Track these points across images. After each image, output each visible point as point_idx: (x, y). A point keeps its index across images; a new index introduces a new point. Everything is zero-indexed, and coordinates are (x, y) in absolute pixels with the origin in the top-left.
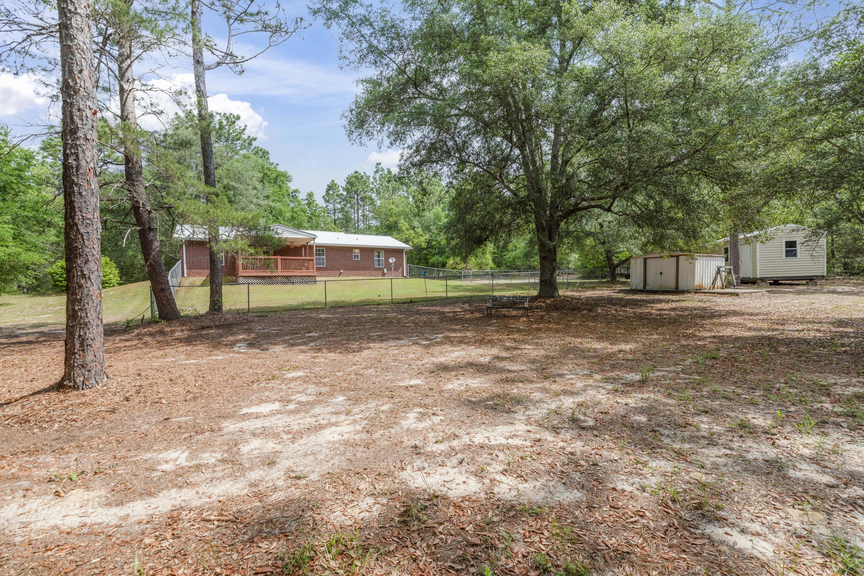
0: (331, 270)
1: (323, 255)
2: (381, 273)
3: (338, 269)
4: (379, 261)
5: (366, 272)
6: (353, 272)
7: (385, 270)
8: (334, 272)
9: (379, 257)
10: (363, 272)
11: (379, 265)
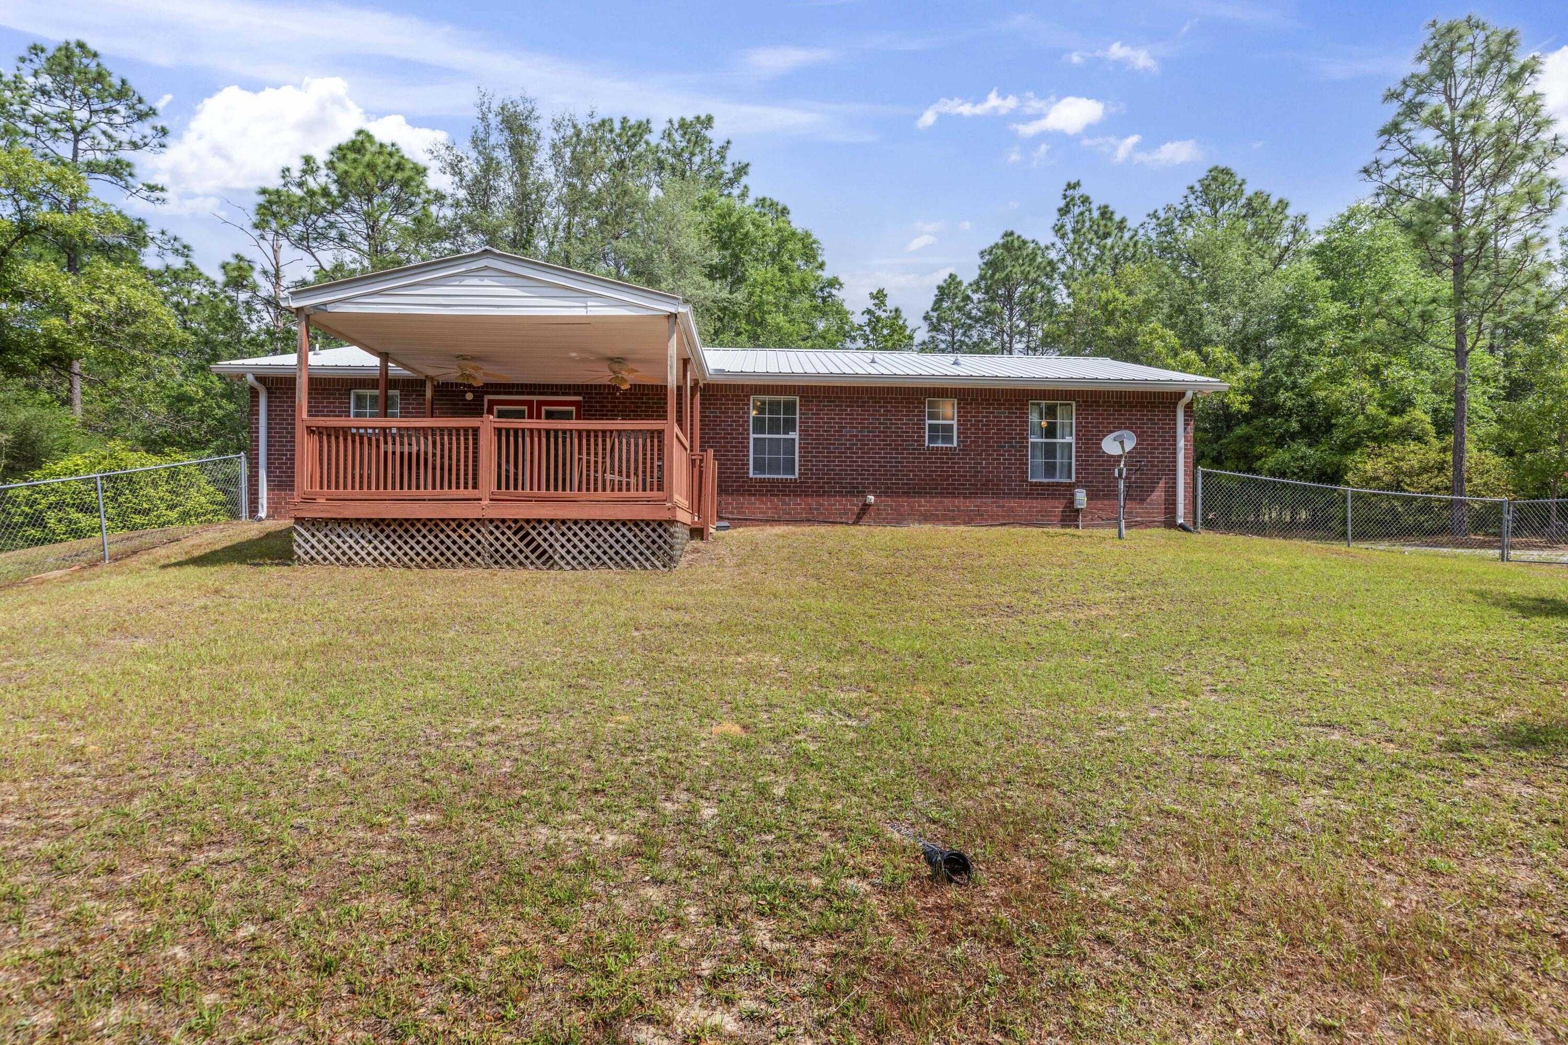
0: (821, 492)
1: (789, 425)
2: (1058, 507)
3: (857, 491)
4: (1050, 451)
5: (988, 504)
6: (923, 504)
7: (1081, 496)
8: (836, 504)
9: (1051, 431)
10: (970, 504)
11: (1050, 469)
